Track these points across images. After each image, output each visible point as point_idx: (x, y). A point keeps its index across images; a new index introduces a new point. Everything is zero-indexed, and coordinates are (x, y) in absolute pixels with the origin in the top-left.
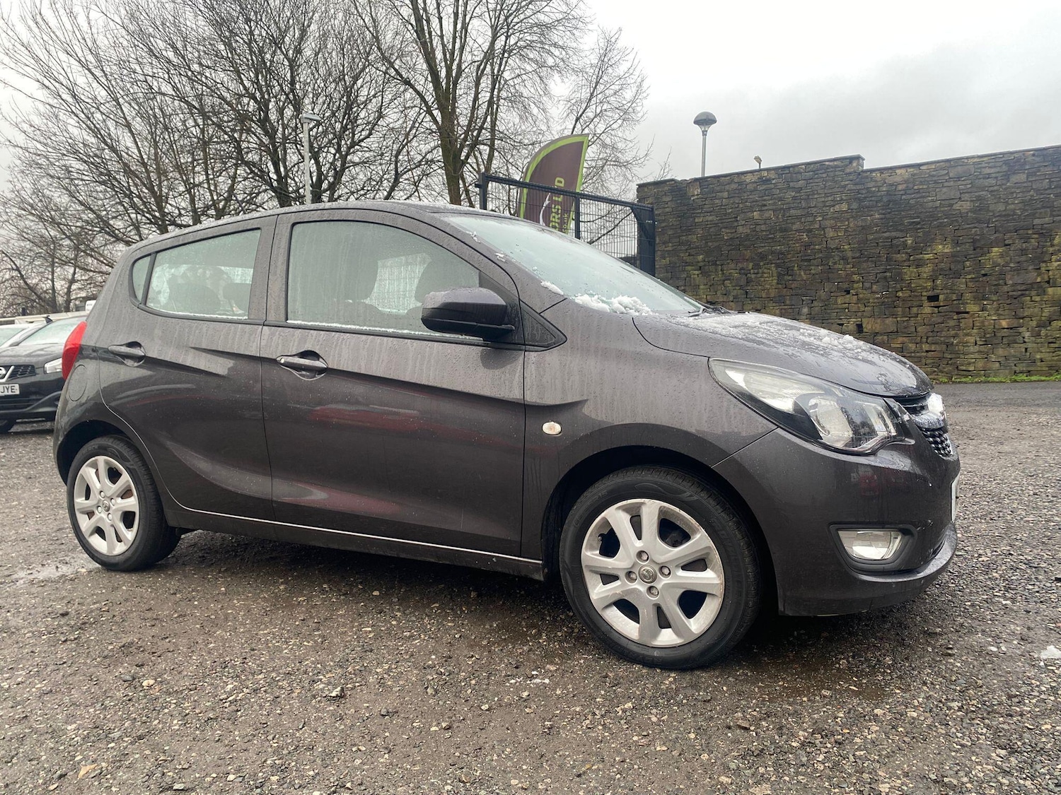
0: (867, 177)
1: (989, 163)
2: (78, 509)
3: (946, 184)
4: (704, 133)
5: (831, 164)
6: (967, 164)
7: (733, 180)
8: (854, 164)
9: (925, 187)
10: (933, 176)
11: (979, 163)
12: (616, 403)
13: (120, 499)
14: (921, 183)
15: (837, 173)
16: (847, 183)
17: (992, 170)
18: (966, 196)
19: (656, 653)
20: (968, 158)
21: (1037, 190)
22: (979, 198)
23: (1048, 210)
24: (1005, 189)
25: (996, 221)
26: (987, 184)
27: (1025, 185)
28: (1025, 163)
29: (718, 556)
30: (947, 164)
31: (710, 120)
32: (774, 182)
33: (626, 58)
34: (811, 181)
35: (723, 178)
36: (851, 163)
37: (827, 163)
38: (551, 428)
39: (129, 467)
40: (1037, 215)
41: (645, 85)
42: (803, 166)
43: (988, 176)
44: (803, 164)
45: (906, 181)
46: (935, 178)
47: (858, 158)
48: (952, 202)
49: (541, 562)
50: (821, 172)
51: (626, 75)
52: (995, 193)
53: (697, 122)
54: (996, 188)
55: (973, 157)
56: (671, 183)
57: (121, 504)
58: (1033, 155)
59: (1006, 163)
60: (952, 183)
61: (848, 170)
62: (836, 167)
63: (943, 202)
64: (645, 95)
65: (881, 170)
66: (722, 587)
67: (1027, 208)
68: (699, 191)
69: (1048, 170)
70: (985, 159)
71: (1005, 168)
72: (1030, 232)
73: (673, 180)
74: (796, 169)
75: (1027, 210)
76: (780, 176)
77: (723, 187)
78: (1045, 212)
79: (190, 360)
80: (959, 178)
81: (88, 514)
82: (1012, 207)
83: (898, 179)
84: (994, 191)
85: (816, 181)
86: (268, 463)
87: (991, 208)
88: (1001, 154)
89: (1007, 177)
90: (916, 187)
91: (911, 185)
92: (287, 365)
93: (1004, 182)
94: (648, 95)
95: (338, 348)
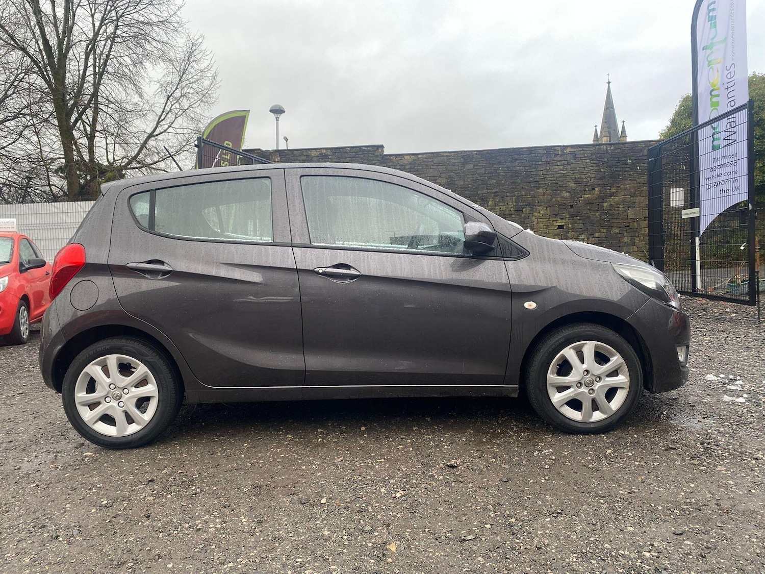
0: (387, 159)
1: (454, 156)
2: (79, 403)
3: (432, 167)
4: (277, 119)
5: (366, 148)
6: (443, 156)
7: (302, 154)
8: (380, 150)
9: (421, 168)
10: (425, 162)
11: (449, 156)
12: (569, 289)
13: (134, 388)
14: (419, 165)
15: (370, 155)
16: (376, 162)
17: (456, 161)
18: (443, 175)
19: (592, 426)
20: (443, 152)
21: (478, 174)
22: (450, 177)
23: (485, 185)
24: (463, 172)
25: (459, 191)
26: (453, 169)
27: (473, 170)
28: (472, 159)
29: (626, 367)
30: (432, 155)
31: (281, 110)
32: (330, 157)
33: (206, 58)
34: (354, 159)
35: (296, 152)
36: (378, 149)
37: (363, 148)
38: (530, 305)
39: (149, 360)
40: (480, 189)
41: (218, 79)
42: (349, 149)
43: (454, 164)
44: (348, 147)
45: (410, 164)
46: (426, 163)
47: (382, 147)
48: (436, 178)
49: (517, 386)
50: (360, 153)
51: (206, 70)
52: (458, 174)
53: (272, 111)
54: (458, 171)
55: (446, 152)
56: (258, 151)
57: (135, 392)
58: (476, 154)
59: (463, 157)
60: (435, 167)
61: (376, 154)
62: (369, 151)
63: (431, 178)
64: (218, 86)
65: (396, 156)
66: (629, 383)
67: (474, 184)
68: (279, 158)
69: (484, 163)
70: (452, 154)
71: (462, 160)
72: (477, 198)
73: (259, 149)
74: (345, 150)
75: (474, 185)
76: (334, 153)
77: (296, 158)
78: (484, 187)
79: (224, 272)
80: (438, 164)
81: (89, 406)
82: (466, 183)
83: (405, 162)
84: (457, 173)
85: (357, 159)
86: (302, 344)
87: (456, 183)
88: (460, 151)
89: (464, 165)
90: (416, 168)
91: (413, 166)
92: (324, 274)
93: (462, 168)
94: (220, 86)
95: (366, 261)
